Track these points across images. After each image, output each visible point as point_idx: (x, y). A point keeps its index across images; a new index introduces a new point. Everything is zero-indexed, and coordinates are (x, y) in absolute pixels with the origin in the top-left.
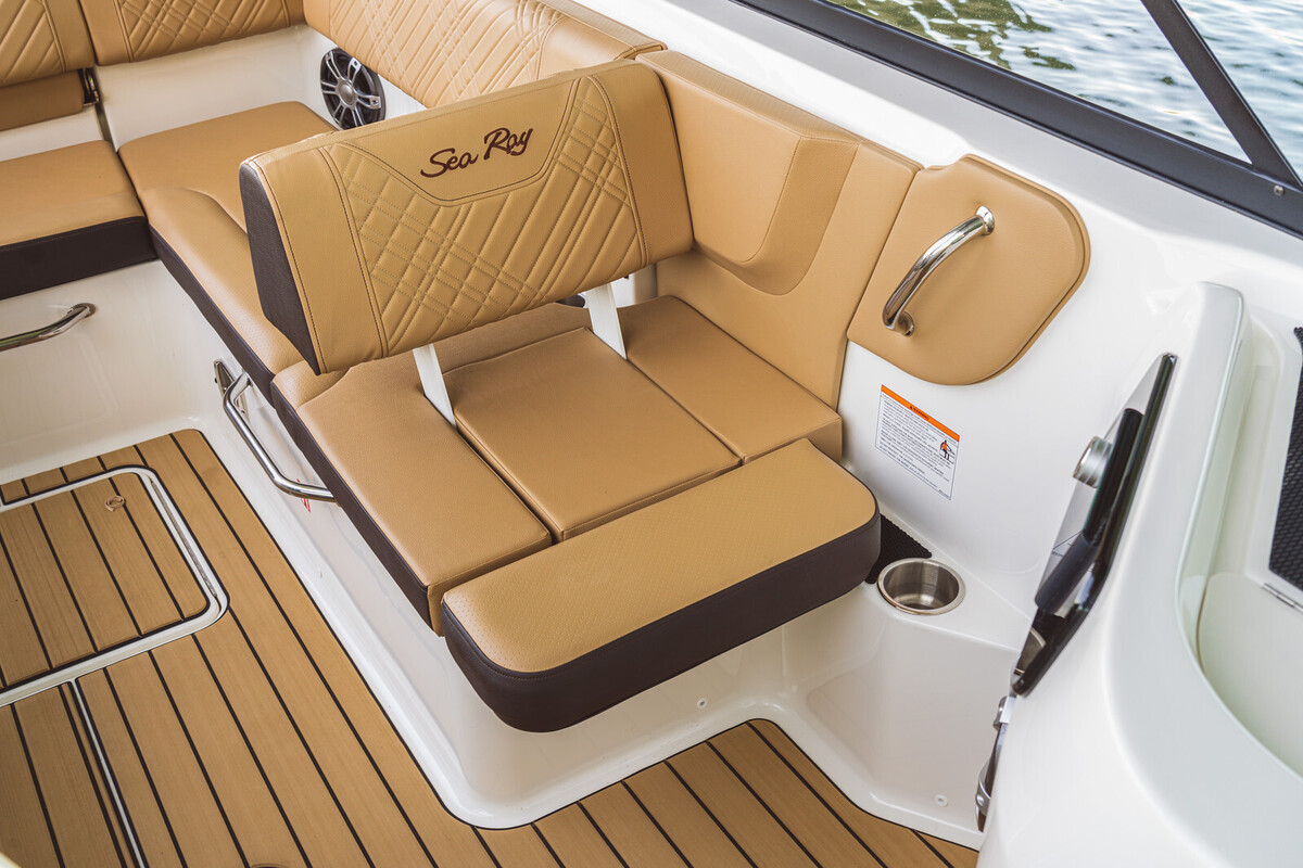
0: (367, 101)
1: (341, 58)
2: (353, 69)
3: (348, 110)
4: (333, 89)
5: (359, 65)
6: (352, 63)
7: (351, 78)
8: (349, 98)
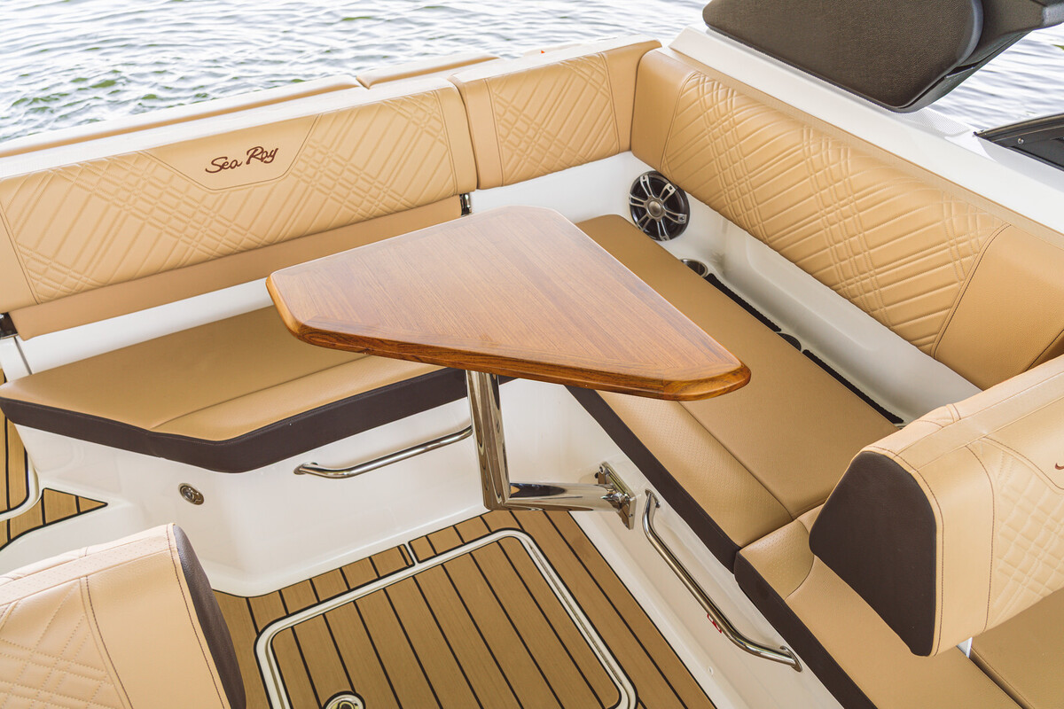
0: (676, 218)
1: (657, 182)
2: (667, 192)
3: (653, 222)
4: (642, 203)
5: (674, 190)
6: (667, 187)
7: (663, 198)
8: (655, 211)
